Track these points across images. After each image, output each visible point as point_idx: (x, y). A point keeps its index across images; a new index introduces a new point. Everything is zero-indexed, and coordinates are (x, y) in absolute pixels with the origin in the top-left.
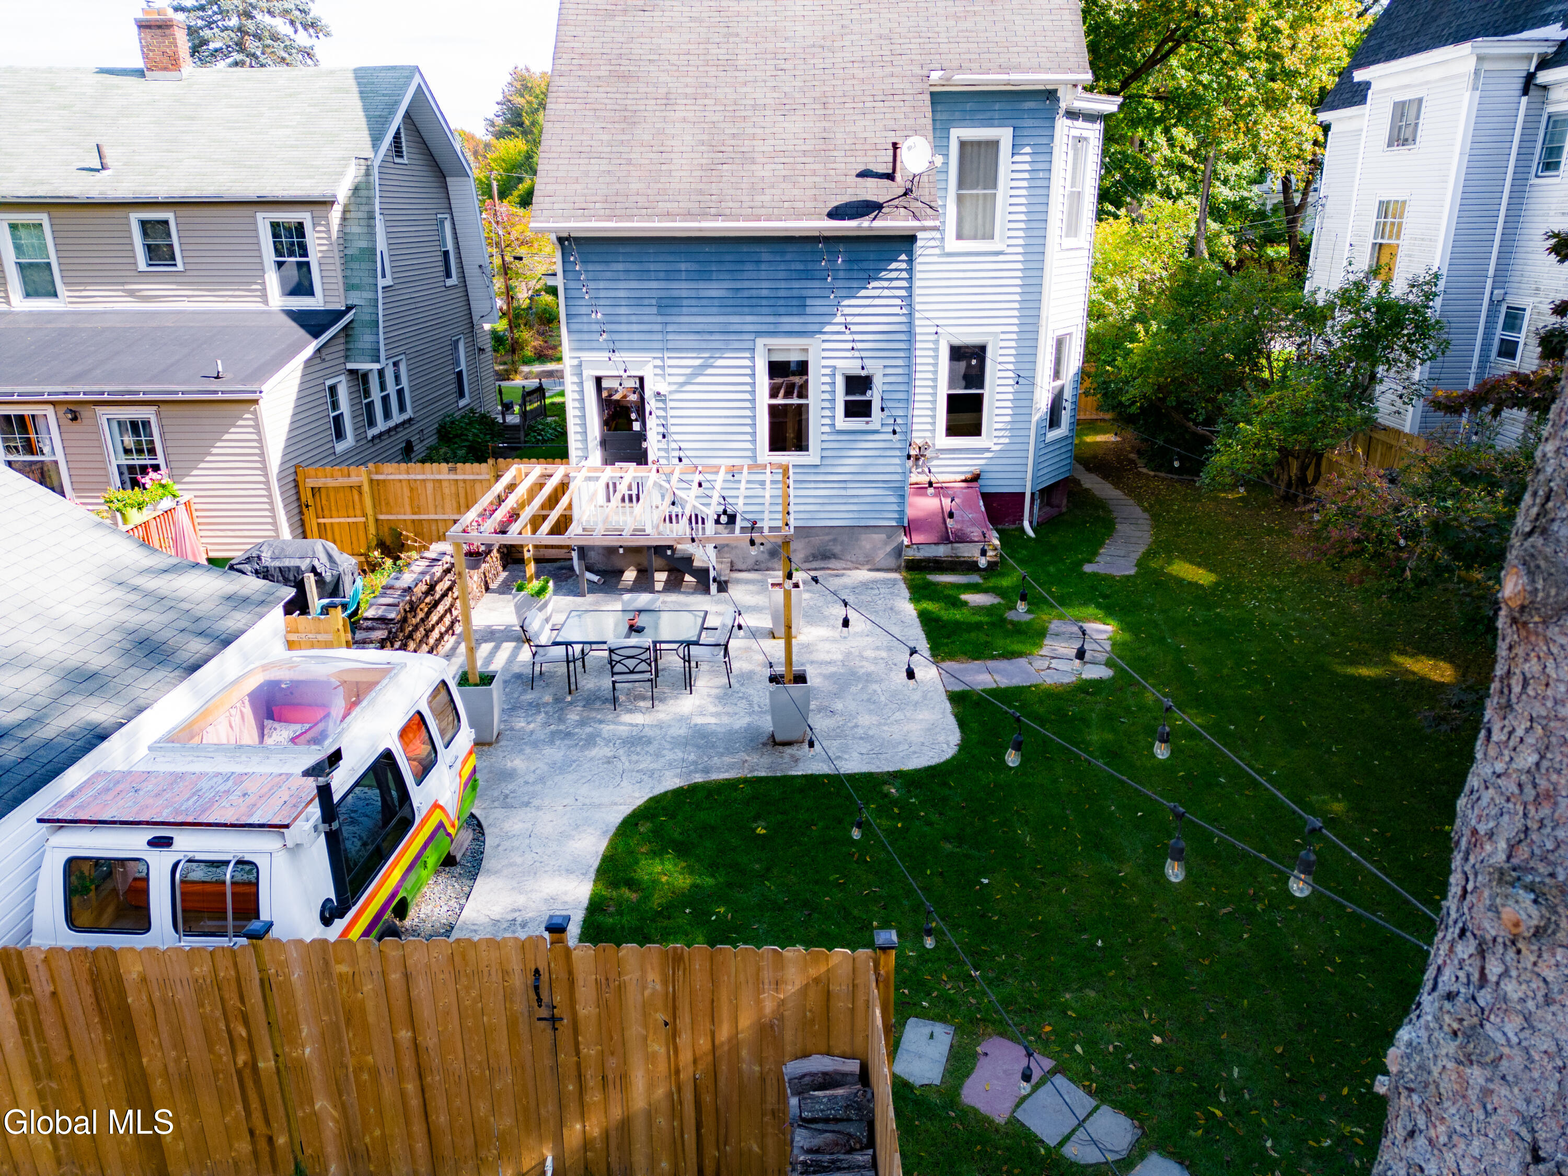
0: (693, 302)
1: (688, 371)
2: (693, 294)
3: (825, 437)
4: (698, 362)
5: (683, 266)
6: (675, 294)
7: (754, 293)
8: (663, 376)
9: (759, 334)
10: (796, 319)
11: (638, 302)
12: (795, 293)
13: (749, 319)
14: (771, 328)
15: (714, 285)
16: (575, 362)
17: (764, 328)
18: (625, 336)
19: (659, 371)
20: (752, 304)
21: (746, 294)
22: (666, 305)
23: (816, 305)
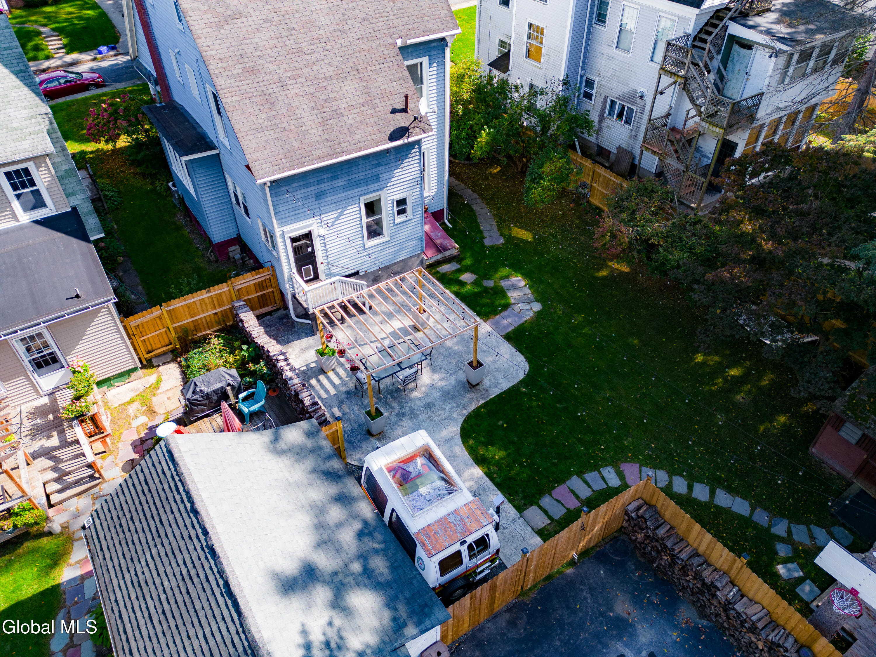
0: (331, 190)
1: (333, 220)
2: (331, 187)
3: (391, 228)
4: (336, 215)
5: (325, 176)
6: (323, 189)
7: (357, 179)
8: (322, 226)
9: (361, 195)
10: (376, 185)
11: (307, 198)
12: (375, 174)
13: (356, 190)
14: (366, 191)
15: (340, 180)
16: (281, 233)
17: (363, 192)
18: (302, 215)
19: (319, 224)
20: (357, 184)
21: (354, 180)
22: (319, 196)
23: (383, 176)
